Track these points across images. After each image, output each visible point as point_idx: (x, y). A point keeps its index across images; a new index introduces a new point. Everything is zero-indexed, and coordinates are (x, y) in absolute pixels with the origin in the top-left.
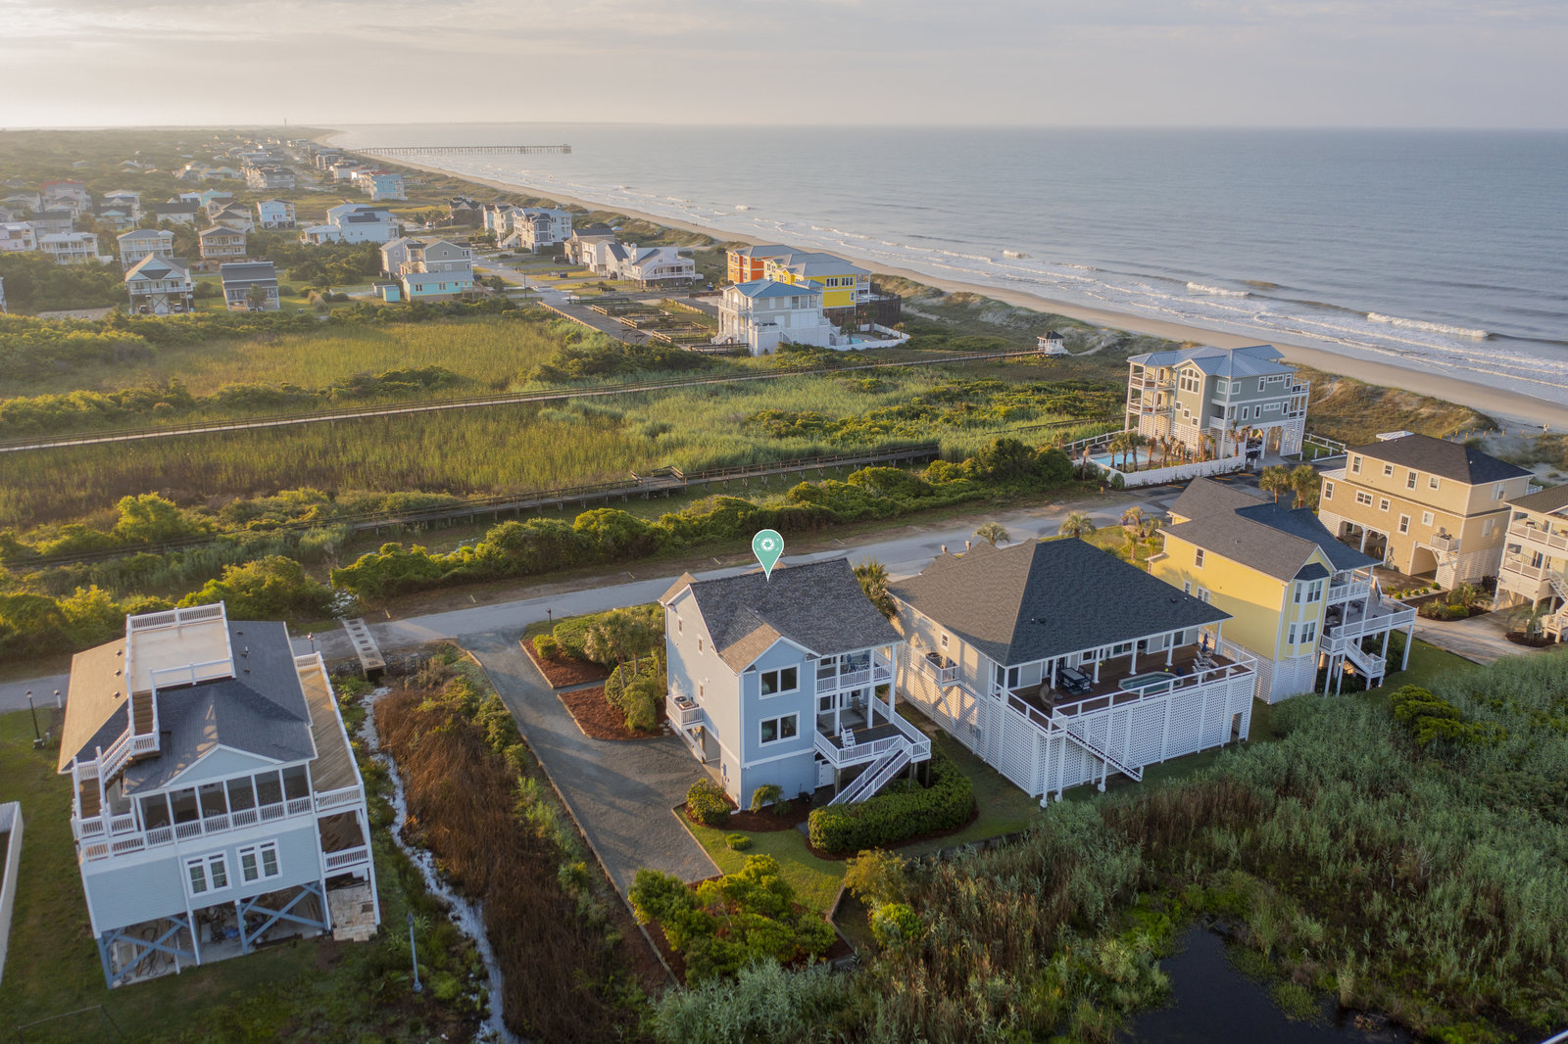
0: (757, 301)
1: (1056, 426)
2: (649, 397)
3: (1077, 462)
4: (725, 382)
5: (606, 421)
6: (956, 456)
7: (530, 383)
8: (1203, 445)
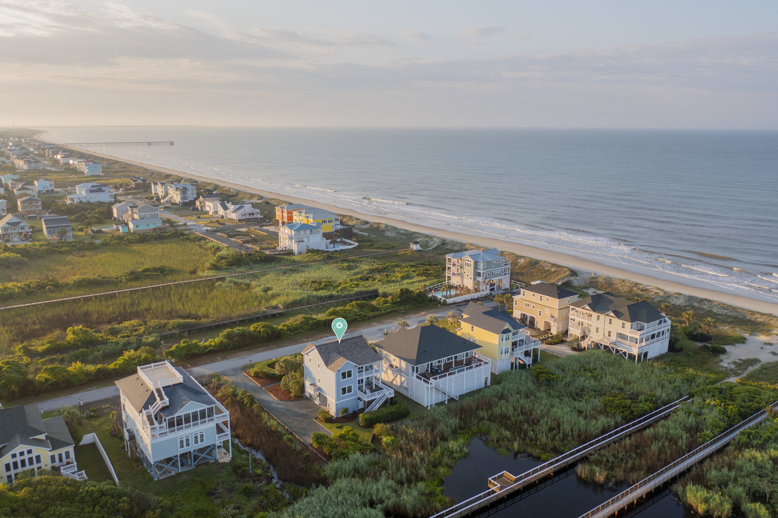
0: (296, 232)
1: (421, 281)
2: (259, 275)
3: (430, 295)
4: (288, 267)
5: (244, 287)
6: (385, 295)
7: (206, 271)
8: (474, 287)
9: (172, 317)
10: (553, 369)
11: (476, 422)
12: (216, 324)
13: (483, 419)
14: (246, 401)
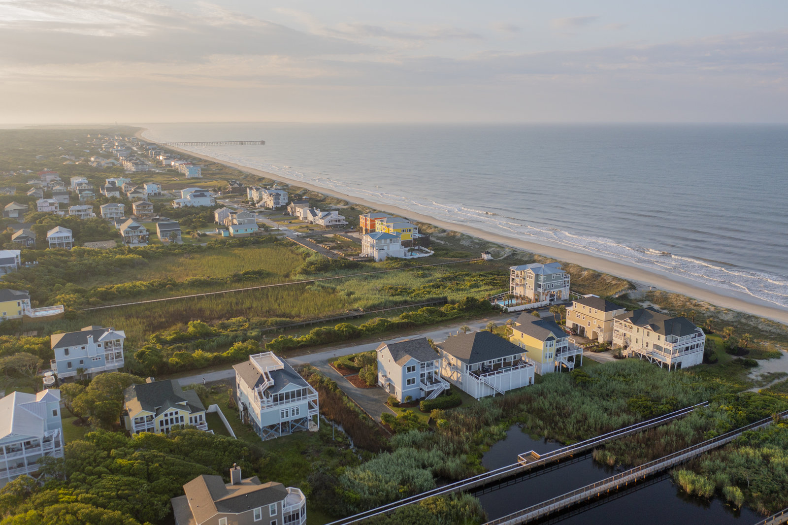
1: (487, 290)
2: (343, 280)
3: (493, 304)
4: (369, 274)
5: (331, 291)
6: (453, 302)
7: (298, 275)
8: (534, 297)
9: (271, 316)
10: (590, 373)
11: (516, 412)
12: (306, 323)
13: (522, 411)
14: (331, 386)
